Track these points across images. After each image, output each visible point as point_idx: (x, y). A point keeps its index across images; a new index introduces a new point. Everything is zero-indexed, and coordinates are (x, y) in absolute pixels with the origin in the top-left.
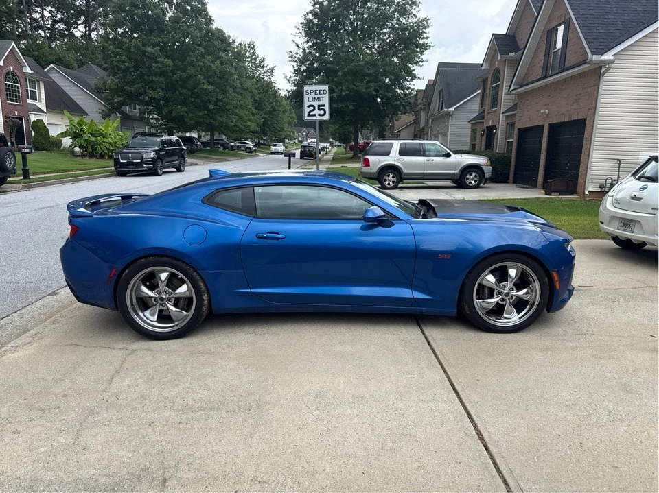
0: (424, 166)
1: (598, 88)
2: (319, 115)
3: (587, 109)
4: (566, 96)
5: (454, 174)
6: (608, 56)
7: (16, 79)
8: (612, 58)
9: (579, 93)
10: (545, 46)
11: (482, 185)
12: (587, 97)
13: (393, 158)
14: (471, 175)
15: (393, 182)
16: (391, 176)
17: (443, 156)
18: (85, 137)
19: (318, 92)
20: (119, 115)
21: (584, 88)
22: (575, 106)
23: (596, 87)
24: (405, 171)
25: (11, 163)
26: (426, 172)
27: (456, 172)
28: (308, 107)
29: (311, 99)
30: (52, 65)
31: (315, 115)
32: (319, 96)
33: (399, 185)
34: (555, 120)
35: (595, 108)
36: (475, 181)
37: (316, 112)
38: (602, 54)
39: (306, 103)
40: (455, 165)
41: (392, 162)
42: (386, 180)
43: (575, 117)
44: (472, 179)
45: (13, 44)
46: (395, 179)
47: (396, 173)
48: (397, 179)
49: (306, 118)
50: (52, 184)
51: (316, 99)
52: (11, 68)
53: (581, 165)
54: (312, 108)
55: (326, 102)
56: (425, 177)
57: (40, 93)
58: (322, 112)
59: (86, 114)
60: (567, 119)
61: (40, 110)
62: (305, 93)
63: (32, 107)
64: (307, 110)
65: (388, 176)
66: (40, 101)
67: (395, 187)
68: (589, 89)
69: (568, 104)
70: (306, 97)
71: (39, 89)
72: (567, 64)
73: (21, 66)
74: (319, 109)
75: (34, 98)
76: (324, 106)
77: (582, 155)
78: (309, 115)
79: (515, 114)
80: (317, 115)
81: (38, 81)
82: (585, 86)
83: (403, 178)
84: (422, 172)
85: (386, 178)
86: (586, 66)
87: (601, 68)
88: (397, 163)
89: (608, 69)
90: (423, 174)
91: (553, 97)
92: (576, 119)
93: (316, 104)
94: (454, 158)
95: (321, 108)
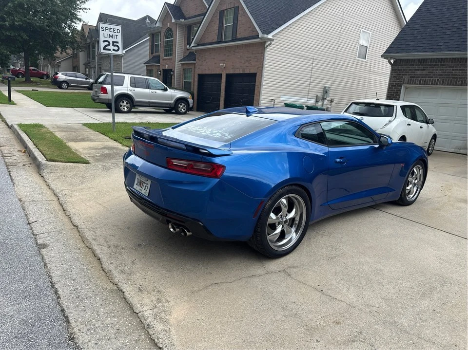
0: (150, 96)
1: (264, 55)
2: (114, 50)
3: (257, 67)
4: (239, 56)
5: (170, 103)
6: (270, 36)
8: (271, 38)
9: (249, 56)
10: (218, 21)
11: (188, 112)
12: (256, 60)
13: (126, 88)
14: (181, 105)
15: (127, 107)
16: (125, 102)
17: (162, 90)
19: (112, 30)
21: (253, 54)
22: (247, 64)
23: (263, 54)
24: (137, 99)
26: (151, 101)
27: (172, 102)
28: (104, 41)
29: (106, 36)
31: (110, 50)
32: (113, 34)
33: (132, 110)
34: (231, 72)
35: (262, 67)
36: (184, 109)
37: (111, 47)
38: (268, 34)
39: (102, 39)
40: (171, 97)
41: (126, 92)
42: (121, 106)
43: (247, 71)
44: (182, 107)
46: (128, 105)
47: (129, 100)
48: (130, 105)
49: (102, 51)
51: (112, 36)
53: (255, 102)
54: (107, 43)
55: (119, 39)
56: (151, 105)
58: (116, 48)
60: (241, 72)
62: (101, 29)
64: (102, 45)
65: (123, 102)
67: (129, 112)
68: (258, 55)
69: (241, 62)
70: (101, 33)
72: (238, 36)
74: (113, 45)
76: (117, 42)
77: (255, 95)
78: (104, 49)
79: (195, 64)
80: (112, 50)
82: (254, 52)
83: (134, 104)
84: (149, 100)
85: (121, 104)
86: (258, 40)
87: (265, 42)
88: (129, 93)
89: (270, 44)
90: (150, 102)
91: (228, 56)
92: (249, 72)
93: (111, 40)
94: (170, 92)
95: (115, 44)
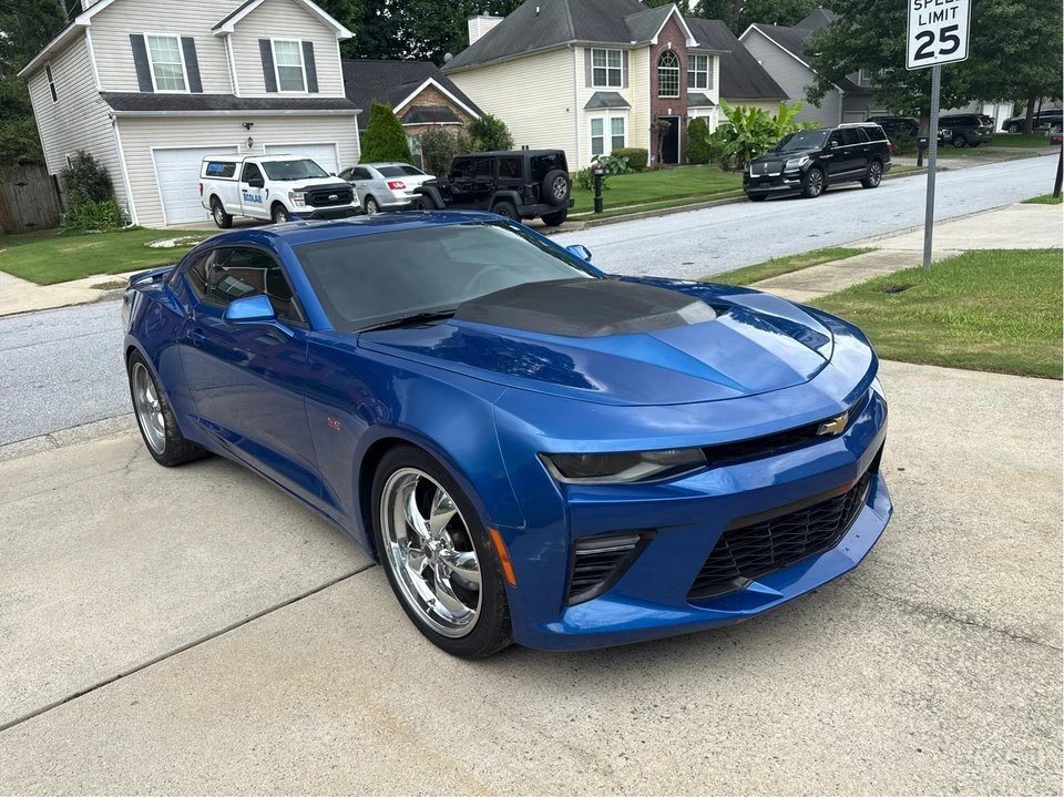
2: (943, 52)
7: (675, 60)
18: (741, 138)
20: (841, 91)
25: (562, 192)
28: (918, 37)
29: (925, 19)
30: (752, 26)
31: (931, 54)
32: (944, 6)
37: (937, 46)
39: (914, 29)
45: (675, 7)
49: (912, 63)
50: (632, 219)
51: (938, 17)
52: (669, 44)
54: (926, 39)
55: (962, 17)
57: (711, 75)
58: (950, 44)
59: (786, 97)
61: (708, 103)
62: (912, 6)
63: (697, 98)
64: (914, 46)
66: (711, 88)
70: (913, 16)
71: (711, 69)
73: (684, 38)
74: (943, 39)
75: (702, 84)
76: (955, 27)
78: (919, 56)
80: (937, 53)
81: (712, 57)
93: (936, 27)
95: (947, 34)
